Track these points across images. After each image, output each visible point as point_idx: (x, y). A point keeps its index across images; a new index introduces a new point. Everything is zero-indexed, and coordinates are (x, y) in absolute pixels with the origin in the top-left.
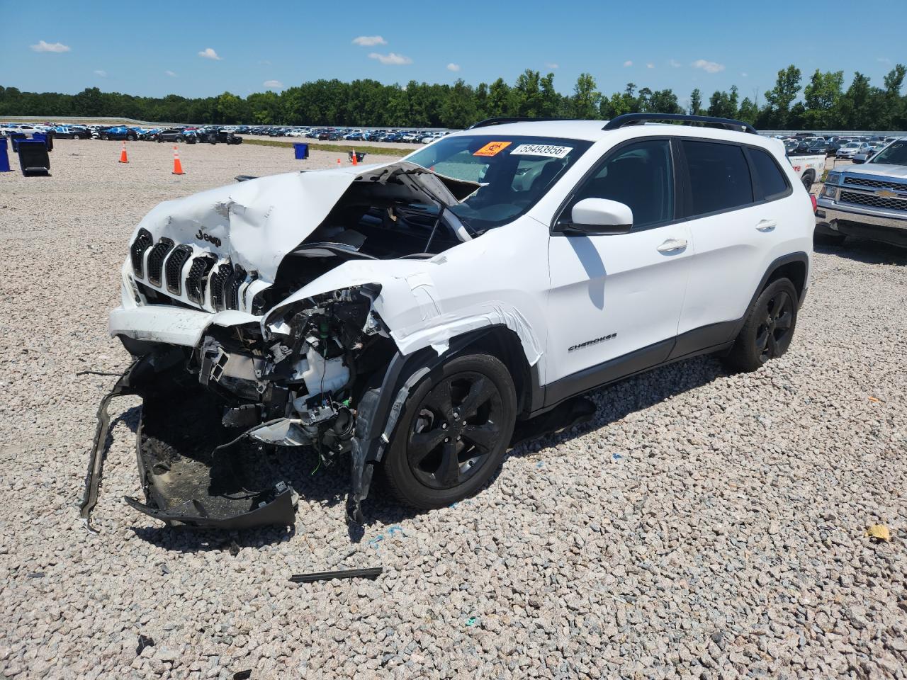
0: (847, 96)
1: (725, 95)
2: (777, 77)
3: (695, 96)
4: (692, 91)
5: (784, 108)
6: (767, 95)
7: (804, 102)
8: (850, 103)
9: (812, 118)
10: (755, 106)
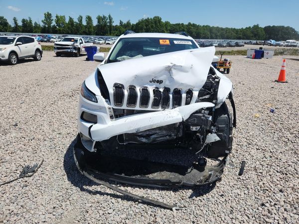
0: (69, 24)
1: (27, 20)
2: (44, 16)
3: (15, 20)
4: (13, 18)
5: (49, 26)
6: (42, 21)
7: (56, 25)
8: (70, 26)
9: (60, 30)
10: (39, 25)
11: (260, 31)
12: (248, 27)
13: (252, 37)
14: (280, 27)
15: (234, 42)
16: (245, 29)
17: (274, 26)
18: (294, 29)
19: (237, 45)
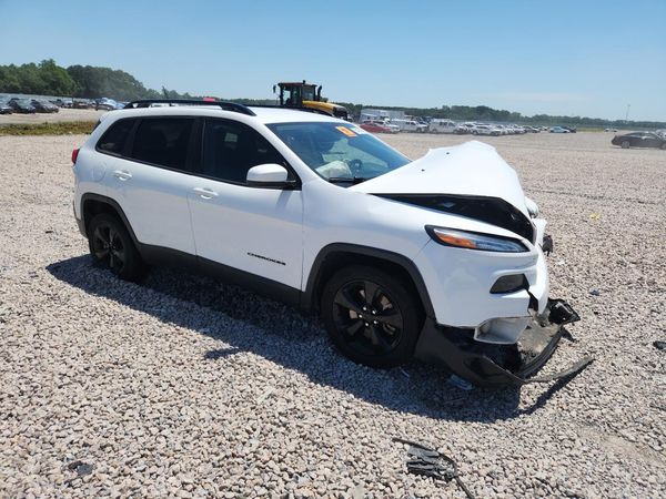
11: (61, 76)
12: (27, 63)
13: (47, 87)
14: (103, 70)
15: (26, 100)
16: (21, 68)
17: (88, 68)
18: (132, 77)
19: (40, 109)
